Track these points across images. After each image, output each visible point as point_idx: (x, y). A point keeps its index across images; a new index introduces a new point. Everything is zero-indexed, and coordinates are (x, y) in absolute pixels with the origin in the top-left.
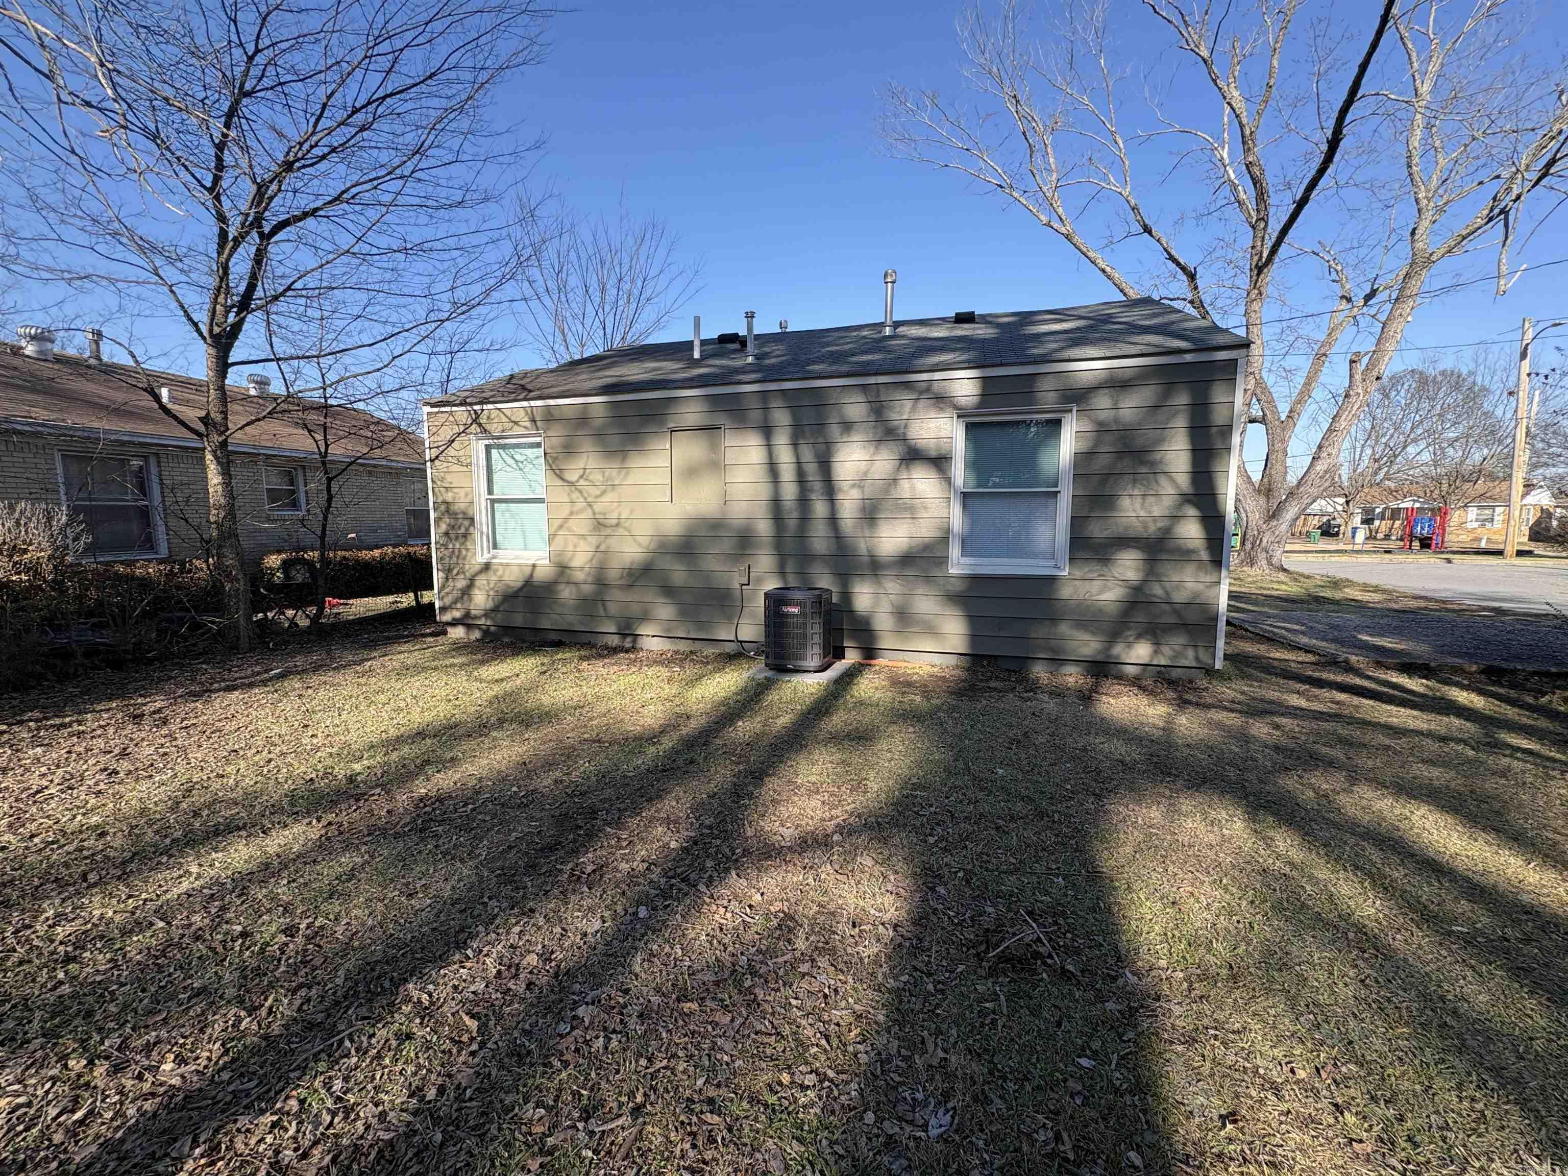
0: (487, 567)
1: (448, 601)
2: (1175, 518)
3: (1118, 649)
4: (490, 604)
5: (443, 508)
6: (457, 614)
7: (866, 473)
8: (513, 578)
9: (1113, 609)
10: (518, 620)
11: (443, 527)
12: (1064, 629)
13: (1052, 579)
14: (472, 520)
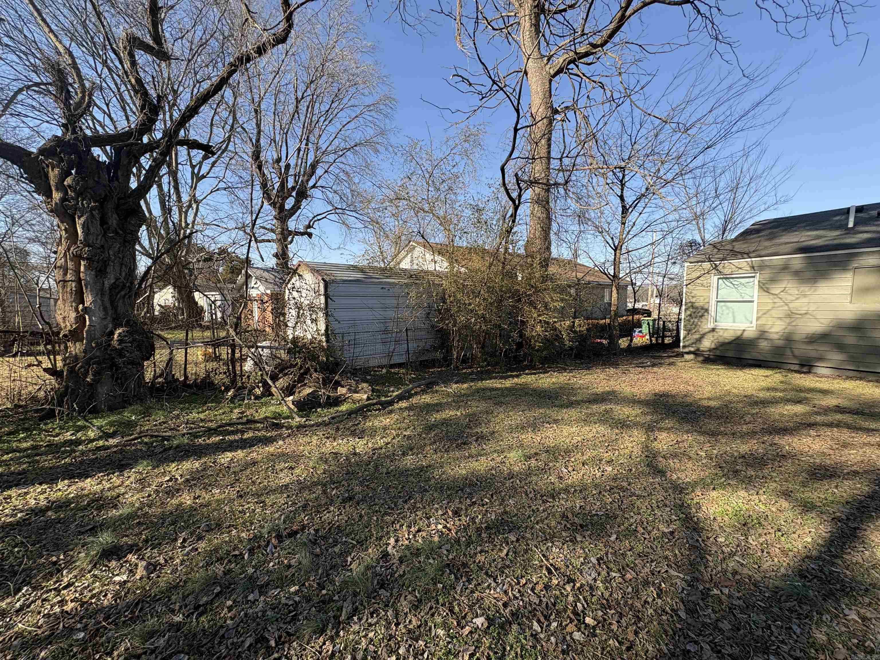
0: (713, 330)
1: (687, 343)
4: (713, 346)
5: (690, 305)
6: (692, 349)
8: (729, 336)
10: (730, 354)
11: (688, 313)
14: (707, 310)
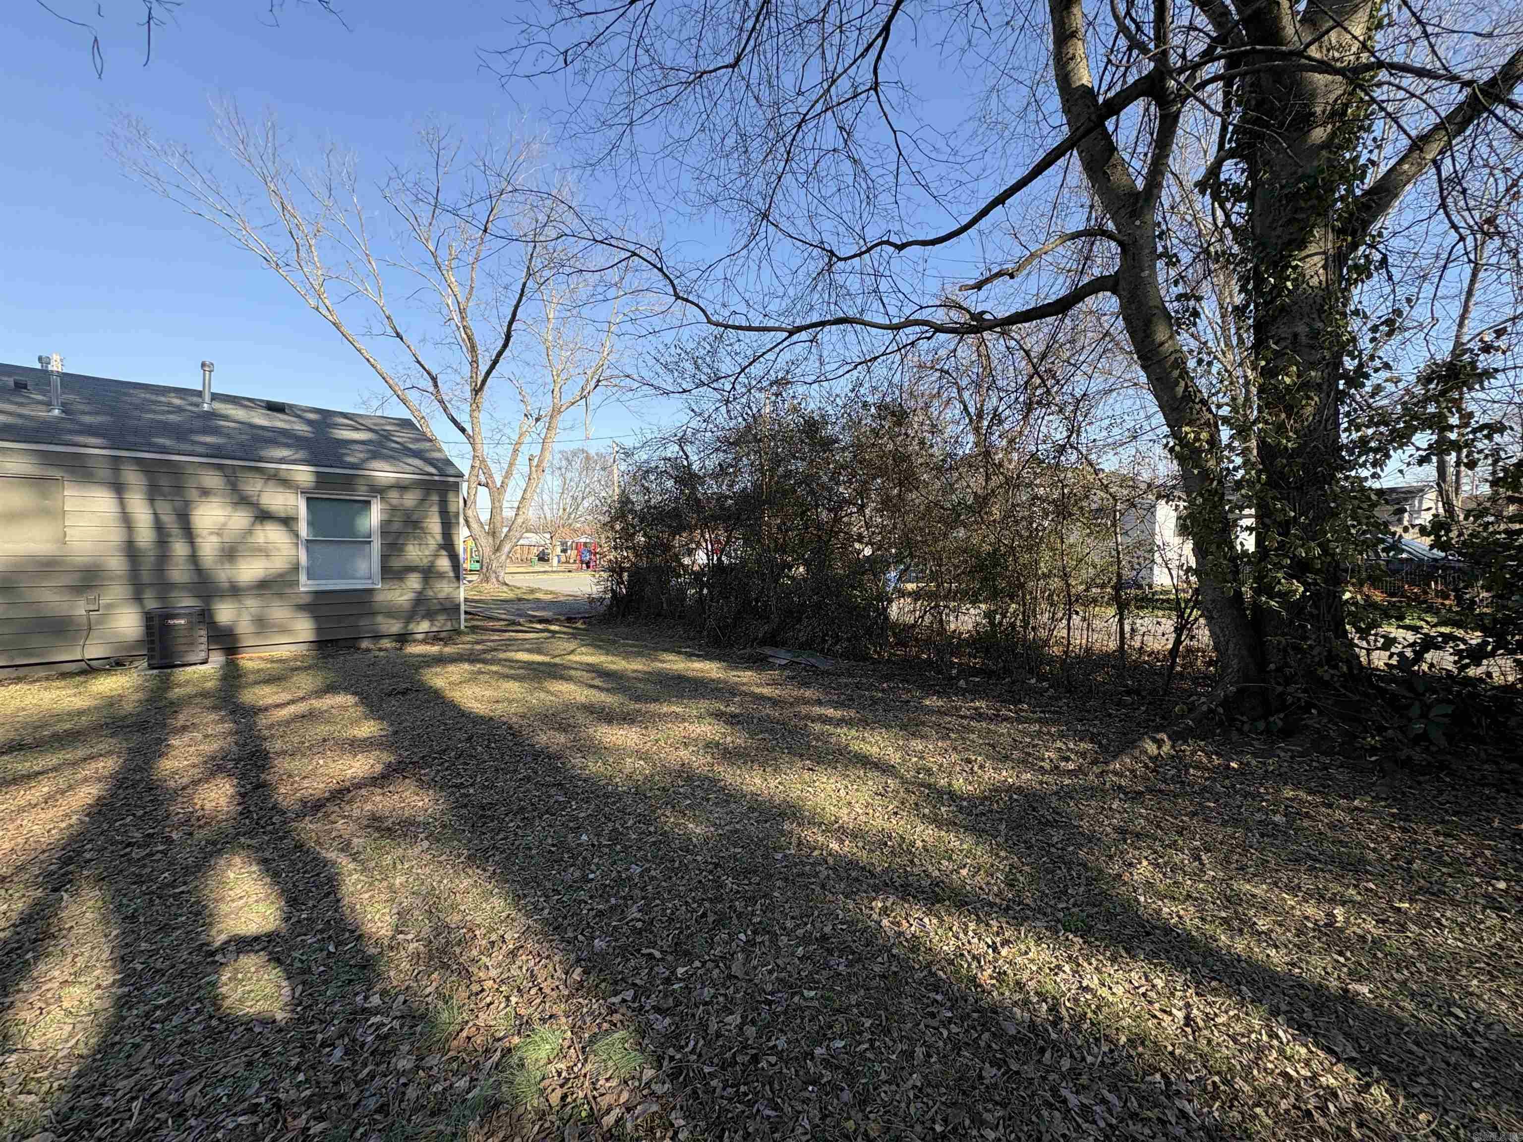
2: (436, 556)
3: (412, 627)
7: (225, 524)
9: (407, 606)
12: (380, 619)
13: (370, 591)
